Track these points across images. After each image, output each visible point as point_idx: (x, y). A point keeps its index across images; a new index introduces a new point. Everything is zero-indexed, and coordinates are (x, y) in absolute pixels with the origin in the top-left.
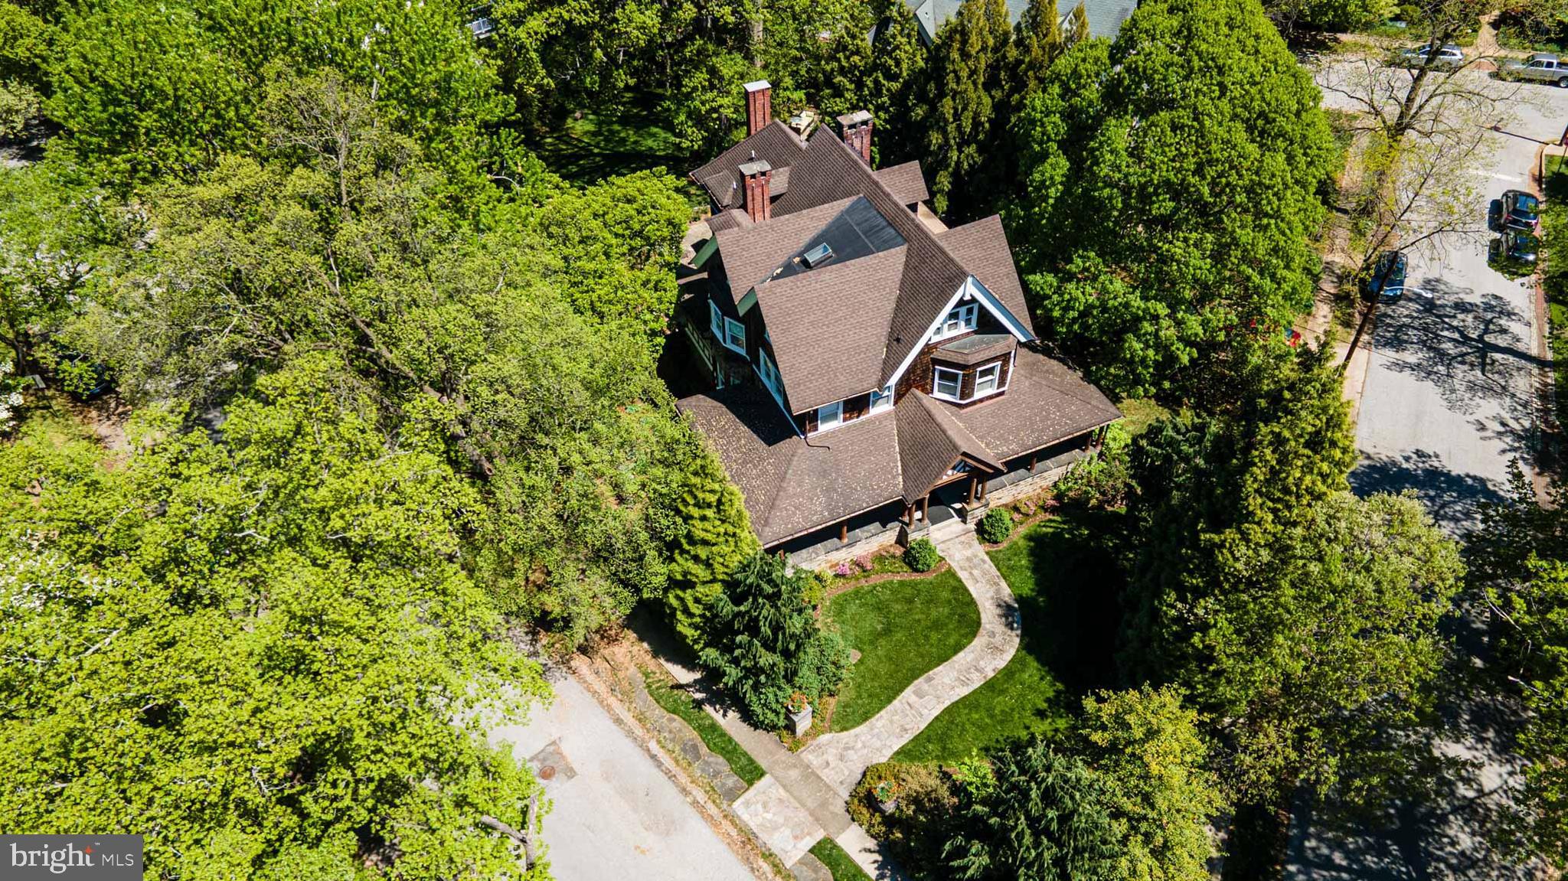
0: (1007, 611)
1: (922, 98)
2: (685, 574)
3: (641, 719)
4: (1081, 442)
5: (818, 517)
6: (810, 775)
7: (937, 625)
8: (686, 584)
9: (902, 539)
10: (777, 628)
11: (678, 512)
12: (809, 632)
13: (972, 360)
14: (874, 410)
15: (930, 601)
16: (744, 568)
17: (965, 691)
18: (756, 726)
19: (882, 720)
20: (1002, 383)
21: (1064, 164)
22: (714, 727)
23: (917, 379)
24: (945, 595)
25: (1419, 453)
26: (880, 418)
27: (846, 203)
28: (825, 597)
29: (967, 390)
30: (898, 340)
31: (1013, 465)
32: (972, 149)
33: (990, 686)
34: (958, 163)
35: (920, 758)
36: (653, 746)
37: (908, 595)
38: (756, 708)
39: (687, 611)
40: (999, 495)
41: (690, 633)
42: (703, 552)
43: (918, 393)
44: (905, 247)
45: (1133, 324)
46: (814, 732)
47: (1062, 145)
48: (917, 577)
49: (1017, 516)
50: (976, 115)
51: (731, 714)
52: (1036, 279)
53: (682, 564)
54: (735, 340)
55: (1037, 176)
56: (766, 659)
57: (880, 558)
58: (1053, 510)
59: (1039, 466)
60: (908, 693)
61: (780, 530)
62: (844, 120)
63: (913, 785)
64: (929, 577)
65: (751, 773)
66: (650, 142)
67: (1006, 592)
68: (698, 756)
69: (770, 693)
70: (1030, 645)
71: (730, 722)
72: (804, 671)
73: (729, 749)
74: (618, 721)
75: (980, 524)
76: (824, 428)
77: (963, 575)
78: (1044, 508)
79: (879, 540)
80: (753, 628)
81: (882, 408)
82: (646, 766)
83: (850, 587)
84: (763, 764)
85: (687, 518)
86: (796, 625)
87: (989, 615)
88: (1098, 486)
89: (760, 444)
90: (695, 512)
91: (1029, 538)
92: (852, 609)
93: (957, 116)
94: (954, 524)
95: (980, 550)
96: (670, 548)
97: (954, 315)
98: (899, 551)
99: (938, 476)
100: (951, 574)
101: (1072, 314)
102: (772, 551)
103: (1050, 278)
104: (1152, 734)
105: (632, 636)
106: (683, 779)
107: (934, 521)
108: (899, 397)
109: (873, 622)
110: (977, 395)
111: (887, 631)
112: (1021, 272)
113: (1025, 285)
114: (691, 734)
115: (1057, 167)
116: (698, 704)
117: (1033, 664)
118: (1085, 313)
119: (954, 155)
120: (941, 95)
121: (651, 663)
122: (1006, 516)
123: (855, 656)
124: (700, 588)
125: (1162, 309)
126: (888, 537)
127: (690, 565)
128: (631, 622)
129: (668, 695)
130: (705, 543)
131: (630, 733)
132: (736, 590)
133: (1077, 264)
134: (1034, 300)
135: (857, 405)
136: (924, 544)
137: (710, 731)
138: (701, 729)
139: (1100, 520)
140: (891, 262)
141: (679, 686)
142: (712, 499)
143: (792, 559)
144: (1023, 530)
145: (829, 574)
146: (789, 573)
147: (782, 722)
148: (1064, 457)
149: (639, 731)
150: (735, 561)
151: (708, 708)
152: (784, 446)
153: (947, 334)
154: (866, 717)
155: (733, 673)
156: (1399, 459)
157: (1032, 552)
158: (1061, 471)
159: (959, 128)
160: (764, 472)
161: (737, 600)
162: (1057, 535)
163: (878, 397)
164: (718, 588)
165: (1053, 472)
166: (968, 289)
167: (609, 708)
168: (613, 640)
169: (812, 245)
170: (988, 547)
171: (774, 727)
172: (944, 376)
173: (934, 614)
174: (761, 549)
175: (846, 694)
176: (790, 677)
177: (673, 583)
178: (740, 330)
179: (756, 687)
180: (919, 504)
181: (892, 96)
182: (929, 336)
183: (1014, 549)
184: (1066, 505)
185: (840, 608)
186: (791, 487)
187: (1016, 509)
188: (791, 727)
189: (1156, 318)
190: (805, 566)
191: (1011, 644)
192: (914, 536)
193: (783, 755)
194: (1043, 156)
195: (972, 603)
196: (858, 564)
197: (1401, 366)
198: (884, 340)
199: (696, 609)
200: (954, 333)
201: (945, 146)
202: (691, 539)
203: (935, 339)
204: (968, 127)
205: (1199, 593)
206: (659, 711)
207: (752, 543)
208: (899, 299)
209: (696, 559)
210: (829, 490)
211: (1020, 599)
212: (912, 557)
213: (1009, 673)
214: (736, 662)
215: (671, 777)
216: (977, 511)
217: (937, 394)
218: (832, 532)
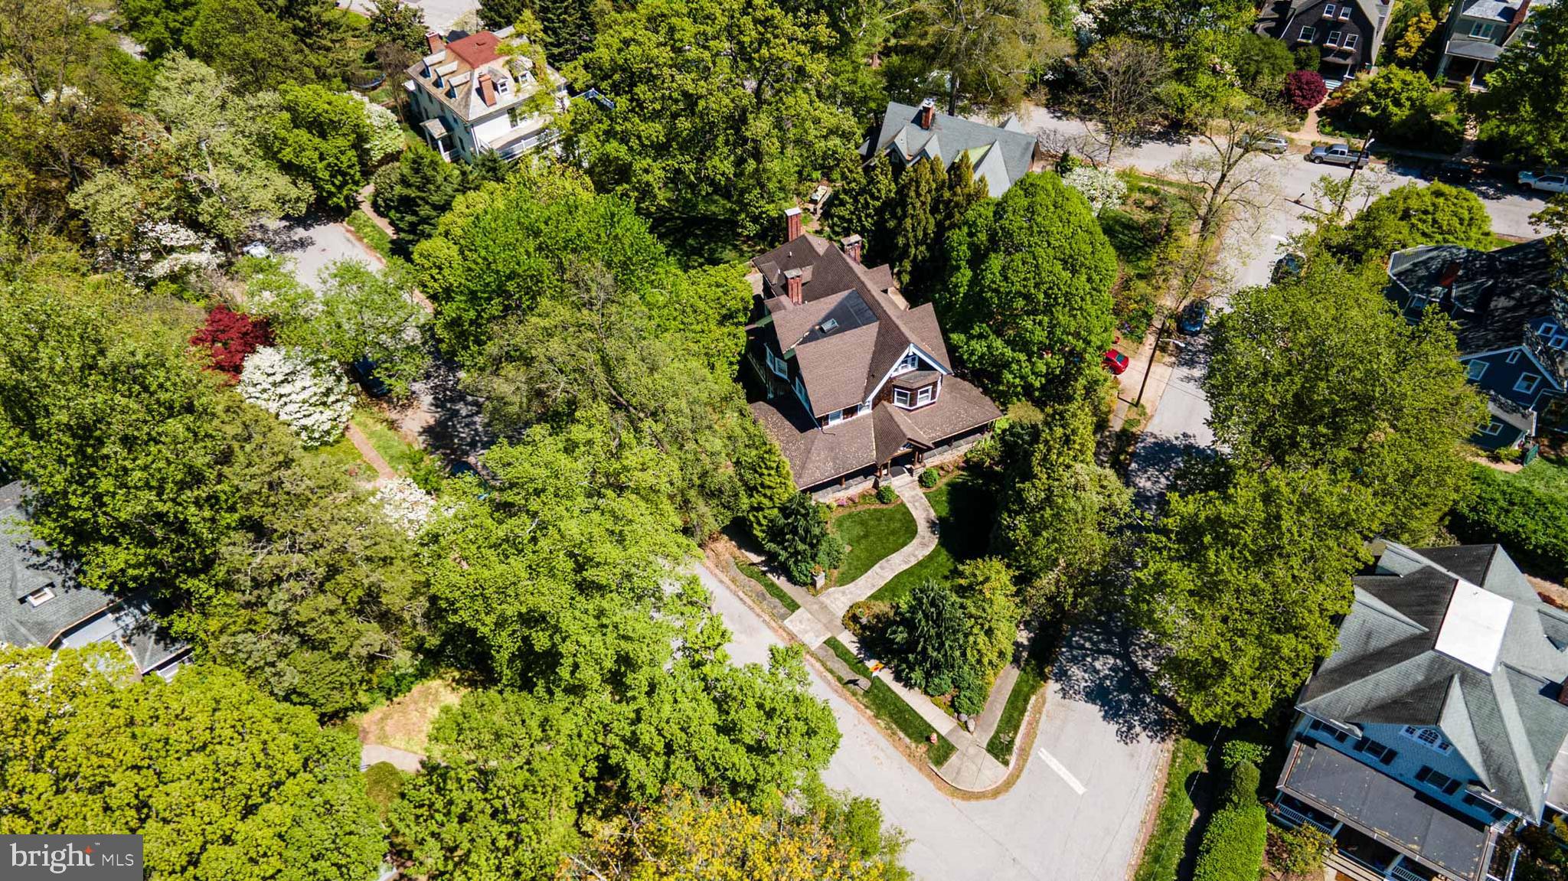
0: (932, 525)
1: (894, 215)
2: (759, 503)
3: (733, 581)
4: (981, 430)
5: (828, 472)
6: (824, 607)
7: (893, 533)
8: (759, 508)
9: (876, 485)
10: (807, 531)
11: (756, 471)
12: (824, 534)
13: (915, 386)
14: (860, 414)
15: (891, 519)
16: (790, 501)
17: (906, 567)
18: (795, 584)
19: (861, 581)
20: (933, 397)
21: (969, 273)
22: (773, 584)
23: (886, 395)
24: (899, 516)
25: (1185, 435)
26: (863, 418)
27: (846, 293)
28: (833, 517)
29: (913, 402)
30: (873, 376)
31: (938, 445)
32: (923, 248)
33: (920, 564)
34: (915, 256)
35: (882, 599)
36: (741, 594)
37: (877, 516)
38: (796, 574)
39: (759, 524)
40: (932, 461)
41: (760, 535)
42: (768, 492)
43: (885, 403)
44: (877, 324)
45: (1007, 365)
46: (826, 587)
47: (968, 262)
48: (884, 507)
49: (942, 473)
50: (925, 229)
51: (782, 578)
52: (954, 337)
53: (757, 498)
54: (781, 370)
55: (954, 279)
56: (801, 547)
57: (863, 496)
58: (963, 469)
59: (955, 444)
60: (876, 567)
61: (808, 481)
62: (845, 241)
63: (876, 610)
64: (891, 507)
65: (793, 606)
66: (713, 208)
67: (933, 515)
68: (765, 599)
69: (803, 566)
70: (944, 542)
71: (781, 582)
72: (821, 554)
73: (781, 595)
74: (721, 582)
75: (920, 477)
76: (832, 423)
77: (908, 505)
78: (958, 468)
79: (861, 486)
80: (794, 532)
81: (865, 412)
82: (738, 603)
83: (846, 512)
84: (799, 601)
85: (761, 475)
86: (816, 531)
87: (922, 527)
88: (988, 455)
89: (796, 432)
90: (765, 472)
91: (948, 485)
92: (847, 524)
93: (914, 229)
94: (905, 477)
95: (920, 492)
96: (751, 490)
97: (905, 362)
98: (874, 492)
99: (895, 450)
100: (903, 504)
101: (974, 358)
102: (804, 491)
103: (963, 337)
104: (987, 579)
105: (726, 538)
106: (758, 610)
107: (894, 476)
108: (875, 405)
109: (858, 531)
110: (919, 404)
111: (866, 536)
112: (945, 333)
113: (947, 340)
114: (761, 588)
115: (964, 276)
116: (764, 573)
117: (944, 552)
118: (982, 357)
119: (913, 251)
120: (905, 215)
121: (737, 552)
122: (935, 473)
123: (848, 549)
124: (767, 511)
125: (1023, 357)
126: (868, 484)
127: (762, 499)
128: (725, 530)
129: (748, 569)
130: (770, 487)
131: (728, 587)
132: (785, 510)
133: (976, 331)
134: (952, 350)
135: (850, 411)
136: (887, 488)
137: (771, 587)
138: (766, 586)
139: (989, 475)
140: (869, 332)
141: (753, 564)
142: (774, 465)
143: (815, 496)
144: (945, 480)
145: (835, 505)
146: (813, 503)
147: (809, 581)
148: (970, 438)
149: (733, 587)
150: (785, 497)
151: (769, 575)
152: (810, 433)
153: (901, 371)
154: (853, 579)
155: (783, 555)
156: (1172, 438)
157: (949, 493)
158: (969, 446)
159: (915, 236)
160: (798, 448)
161: (786, 517)
162: (964, 483)
163: (861, 407)
164: (776, 511)
165: (964, 448)
166: (911, 350)
167: (716, 575)
168: (715, 540)
169: (826, 319)
170: (924, 490)
171: (805, 584)
172: (899, 394)
173: (892, 526)
174: (798, 490)
175: (843, 568)
176: (813, 557)
177: (753, 509)
178: (784, 365)
179: (796, 563)
180: (885, 466)
181: (875, 209)
182: (892, 373)
183: (939, 491)
184: (971, 466)
185: (840, 523)
186: (814, 457)
187: (942, 468)
188: (814, 584)
189: (1018, 362)
190: (821, 500)
191: (933, 542)
192: (882, 484)
193: (810, 598)
194: (958, 268)
195: (914, 520)
196: (851, 499)
197: (1188, 379)
198: (865, 375)
199: (764, 522)
200: (905, 371)
201: (907, 245)
202: (762, 485)
203: (895, 374)
204: (920, 235)
205: (1018, 513)
206: (743, 577)
207: (794, 487)
208: (874, 353)
209: (765, 496)
210: (834, 459)
211: (940, 518)
212: (881, 496)
213: (931, 557)
214: (785, 549)
215: (752, 609)
216: (919, 470)
217: (896, 403)
218: (837, 481)
